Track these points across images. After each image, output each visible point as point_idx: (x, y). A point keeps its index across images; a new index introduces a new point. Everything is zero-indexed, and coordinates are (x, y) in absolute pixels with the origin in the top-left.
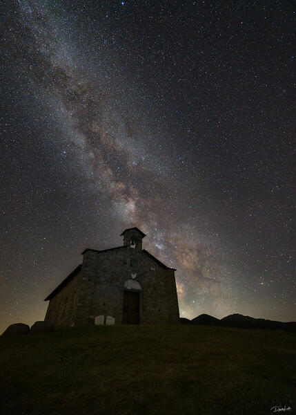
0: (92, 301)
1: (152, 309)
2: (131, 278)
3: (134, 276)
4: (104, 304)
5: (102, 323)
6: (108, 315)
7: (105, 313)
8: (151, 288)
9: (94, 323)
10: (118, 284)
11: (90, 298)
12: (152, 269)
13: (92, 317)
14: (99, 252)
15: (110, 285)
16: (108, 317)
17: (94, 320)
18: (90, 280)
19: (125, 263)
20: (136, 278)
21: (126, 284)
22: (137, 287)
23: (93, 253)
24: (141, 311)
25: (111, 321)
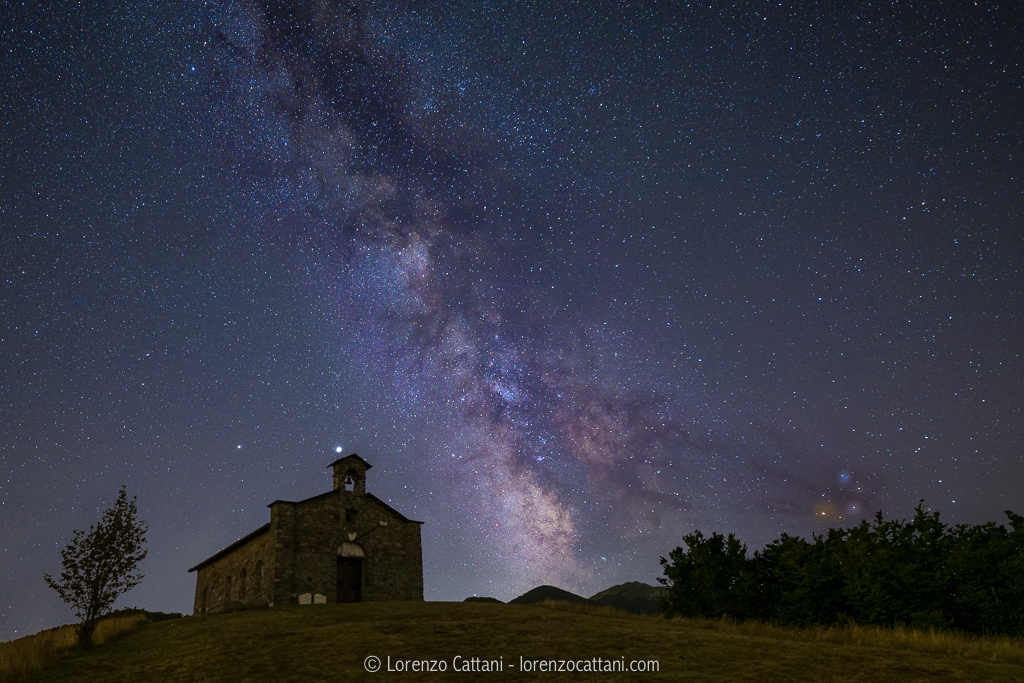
0: (292, 575)
1: (381, 584)
2: (348, 541)
3: (352, 537)
4: (310, 579)
5: (310, 603)
6: (317, 592)
7: (311, 590)
8: (381, 553)
9: (297, 603)
10: (328, 550)
11: (290, 572)
12: (381, 523)
13: (294, 596)
14: (293, 504)
15: (316, 552)
16: (317, 595)
17: (297, 598)
18: (287, 547)
19: (337, 518)
20: (356, 539)
21: (339, 550)
22: (358, 552)
23: (287, 507)
24: (363, 587)
25: (320, 599)
